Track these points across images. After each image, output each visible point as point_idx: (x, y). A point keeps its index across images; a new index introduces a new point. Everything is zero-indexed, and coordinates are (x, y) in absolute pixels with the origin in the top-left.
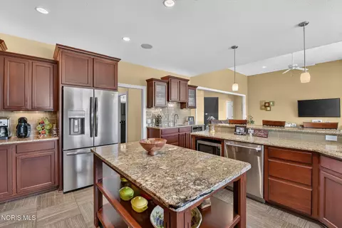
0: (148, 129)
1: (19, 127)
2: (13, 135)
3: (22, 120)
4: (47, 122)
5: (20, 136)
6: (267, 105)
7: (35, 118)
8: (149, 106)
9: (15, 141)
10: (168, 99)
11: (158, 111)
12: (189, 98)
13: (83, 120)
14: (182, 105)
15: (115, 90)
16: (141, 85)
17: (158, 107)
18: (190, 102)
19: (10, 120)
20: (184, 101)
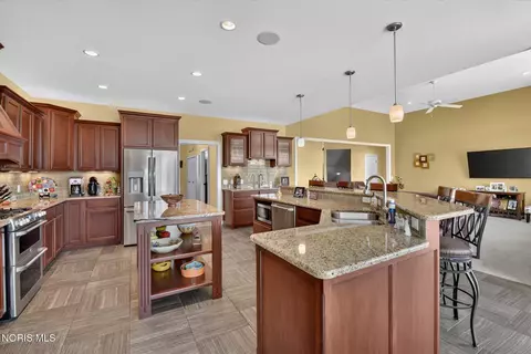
0: (224, 191)
1: (90, 185)
2: (85, 193)
3: (93, 180)
4: (114, 182)
5: (90, 194)
6: (423, 159)
7: (103, 177)
8: (224, 165)
9: (87, 197)
10: (248, 156)
11: (237, 170)
12: (280, 154)
13: (142, 179)
14: (272, 163)
15: (176, 149)
16: (216, 139)
17: (234, 165)
18: (283, 158)
19: (83, 179)
20: (272, 157)
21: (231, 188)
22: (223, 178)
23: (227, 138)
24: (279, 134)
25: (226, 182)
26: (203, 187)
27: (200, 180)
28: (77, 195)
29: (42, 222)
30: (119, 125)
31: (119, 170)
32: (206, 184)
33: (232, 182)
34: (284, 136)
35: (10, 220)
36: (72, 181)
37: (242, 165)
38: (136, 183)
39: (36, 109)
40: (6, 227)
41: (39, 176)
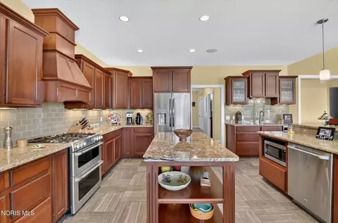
0: (226, 125)
1: (137, 118)
2: (135, 122)
3: (138, 114)
4: (150, 116)
5: (137, 124)
7: (144, 113)
8: (227, 103)
9: (136, 126)
10: (249, 95)
11: (238, 108)
12: (282, 92)
13: (165, 114)
14: (274, 101)
15: (189, 92)
16: (219, 83)
17: (236, 103)
18: (285, 96)
19: (133, 114)
20: (274, 96)
21: (233, 123)
22: (226, 115)
23: (229, 81)
24: (281, 74)
25: (228, 118)
26: (209, 120)
27: (207, 115)
28: (130, 124)
29: (100, 143)
30: (151, 78)
31: (152, 108)
32: (211, 118)
33: (234, 118)
34: (286, 75)
35: (71, 144)
36: (128, 115)
37: (243, 103)
38: (161, 117)
39: (108, 72)
40: (69, 149)
41: (112, 112)
